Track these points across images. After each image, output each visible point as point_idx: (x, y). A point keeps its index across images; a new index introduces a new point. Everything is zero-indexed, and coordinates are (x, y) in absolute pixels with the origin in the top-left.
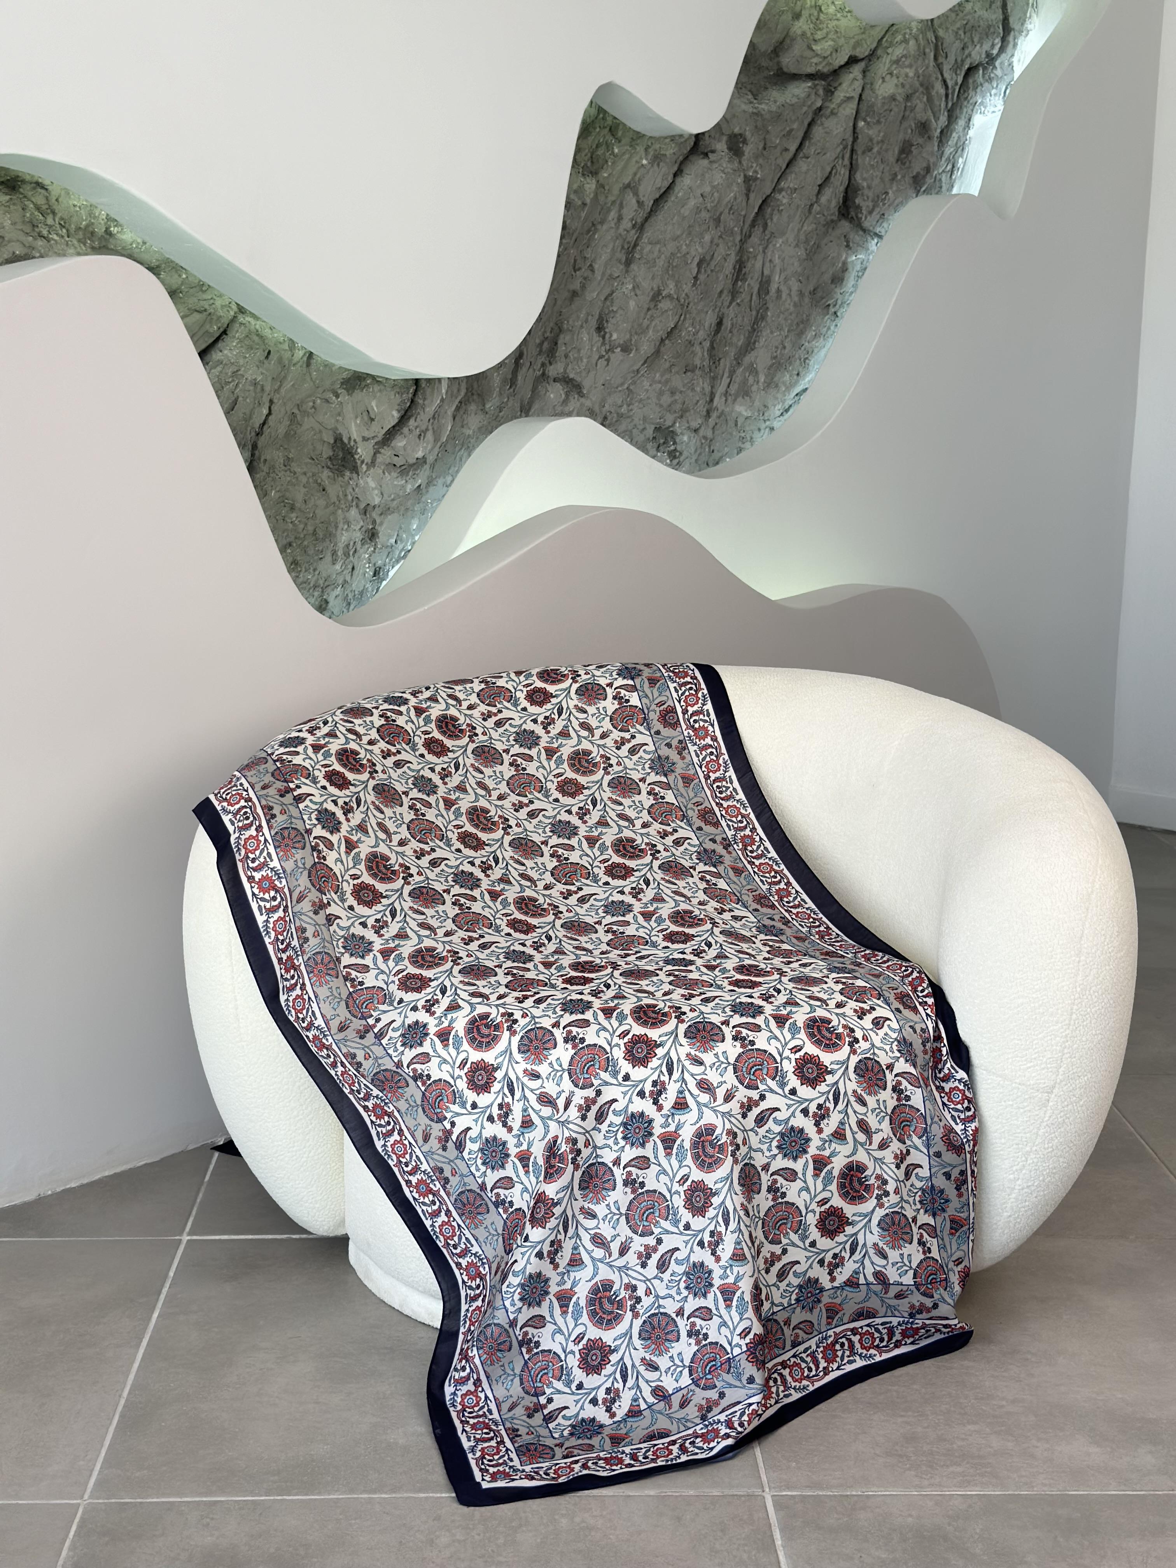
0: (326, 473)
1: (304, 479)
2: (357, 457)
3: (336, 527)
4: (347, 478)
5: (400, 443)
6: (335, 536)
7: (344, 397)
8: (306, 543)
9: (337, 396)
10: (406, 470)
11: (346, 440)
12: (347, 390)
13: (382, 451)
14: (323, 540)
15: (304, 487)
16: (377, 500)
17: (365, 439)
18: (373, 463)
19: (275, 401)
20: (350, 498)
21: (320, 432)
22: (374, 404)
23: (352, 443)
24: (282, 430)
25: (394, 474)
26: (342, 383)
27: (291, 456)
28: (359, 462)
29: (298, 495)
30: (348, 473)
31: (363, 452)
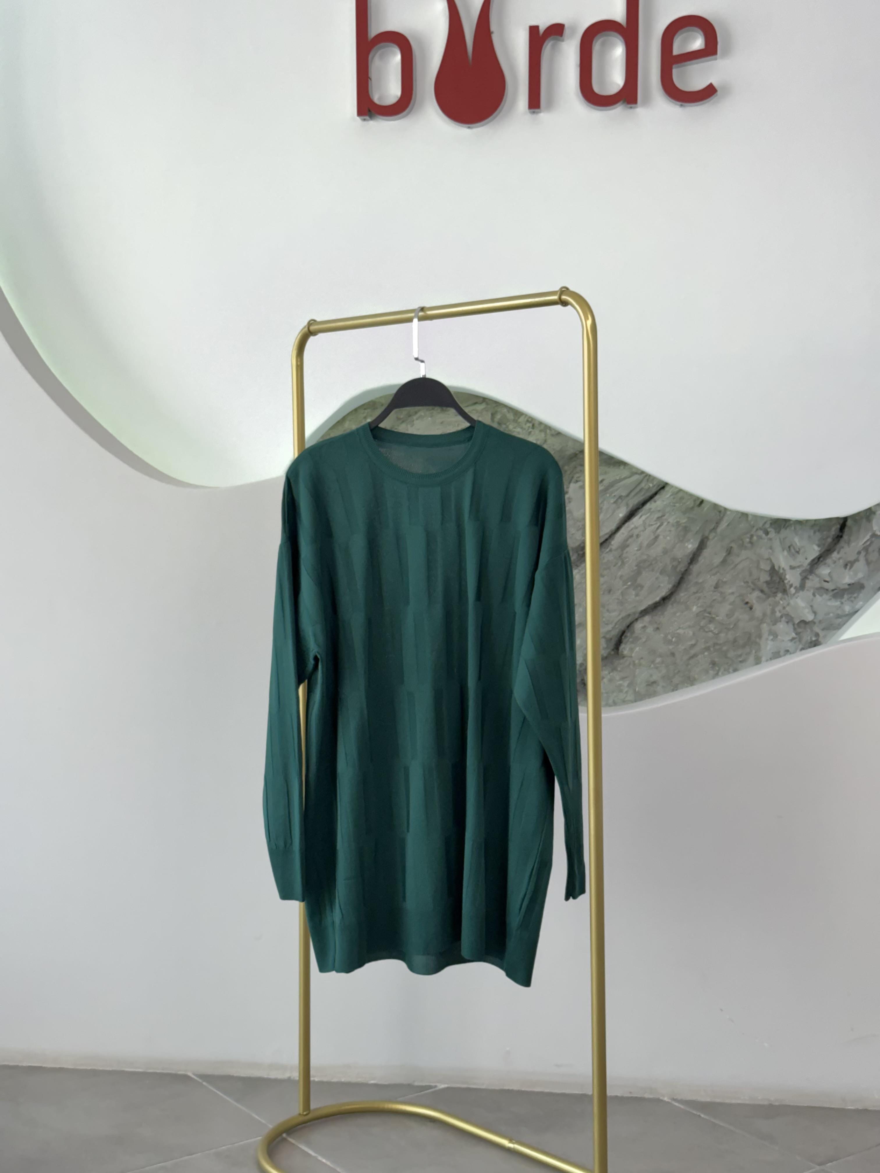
0: (757, 593)
1: (732, 598)
2: (786, 582)
3: (760, 636)
4: (778, 599)
5: (824, 571)
6: (759, 645)
7: (772, 534)
8: (725, 648)
9: (767, 533)
10: (838, 593)
11: (776, 568)
12: (775, 529)
13: (810, 577)
14: (744, 646)
15: (730, 604)
16: (810, 617)
17: (792, 568)
18: (802, 587)
19: (711, 537)
20: (778, 614)
21: (758, 562)
22: (797, 540)
23: (781, 571)
24: (717, 560)
25: (826, 597)
26: (771, 524)
27: (725, 580)
28: (788, 587)
29: (722, 611)
30: (780, 595)
31: (792, 578)
